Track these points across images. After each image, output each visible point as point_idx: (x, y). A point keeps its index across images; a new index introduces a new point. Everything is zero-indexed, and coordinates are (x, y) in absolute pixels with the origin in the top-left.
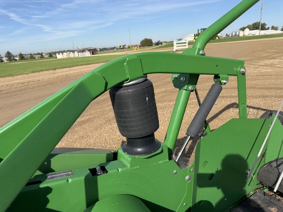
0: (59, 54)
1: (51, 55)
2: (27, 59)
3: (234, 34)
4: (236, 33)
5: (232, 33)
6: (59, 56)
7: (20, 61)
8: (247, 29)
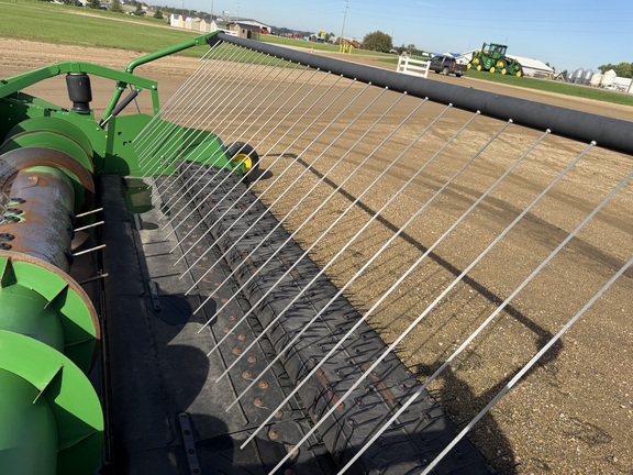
0: (176, 18)
1: (159, 14)
2: (105, 8)
3: (579, 75)
4: (584, 73)
5: (577, 72)
6: (177, 23)
7: (87, 11)
8: (612, 71)
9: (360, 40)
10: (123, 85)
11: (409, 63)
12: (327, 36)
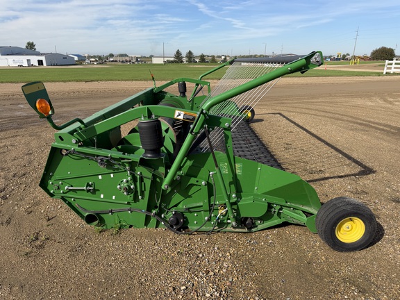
2: (207, 62)
9: (369, 55)
10: (197, 85)
11: (396, 64)
12: (344, 56)
